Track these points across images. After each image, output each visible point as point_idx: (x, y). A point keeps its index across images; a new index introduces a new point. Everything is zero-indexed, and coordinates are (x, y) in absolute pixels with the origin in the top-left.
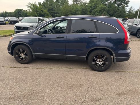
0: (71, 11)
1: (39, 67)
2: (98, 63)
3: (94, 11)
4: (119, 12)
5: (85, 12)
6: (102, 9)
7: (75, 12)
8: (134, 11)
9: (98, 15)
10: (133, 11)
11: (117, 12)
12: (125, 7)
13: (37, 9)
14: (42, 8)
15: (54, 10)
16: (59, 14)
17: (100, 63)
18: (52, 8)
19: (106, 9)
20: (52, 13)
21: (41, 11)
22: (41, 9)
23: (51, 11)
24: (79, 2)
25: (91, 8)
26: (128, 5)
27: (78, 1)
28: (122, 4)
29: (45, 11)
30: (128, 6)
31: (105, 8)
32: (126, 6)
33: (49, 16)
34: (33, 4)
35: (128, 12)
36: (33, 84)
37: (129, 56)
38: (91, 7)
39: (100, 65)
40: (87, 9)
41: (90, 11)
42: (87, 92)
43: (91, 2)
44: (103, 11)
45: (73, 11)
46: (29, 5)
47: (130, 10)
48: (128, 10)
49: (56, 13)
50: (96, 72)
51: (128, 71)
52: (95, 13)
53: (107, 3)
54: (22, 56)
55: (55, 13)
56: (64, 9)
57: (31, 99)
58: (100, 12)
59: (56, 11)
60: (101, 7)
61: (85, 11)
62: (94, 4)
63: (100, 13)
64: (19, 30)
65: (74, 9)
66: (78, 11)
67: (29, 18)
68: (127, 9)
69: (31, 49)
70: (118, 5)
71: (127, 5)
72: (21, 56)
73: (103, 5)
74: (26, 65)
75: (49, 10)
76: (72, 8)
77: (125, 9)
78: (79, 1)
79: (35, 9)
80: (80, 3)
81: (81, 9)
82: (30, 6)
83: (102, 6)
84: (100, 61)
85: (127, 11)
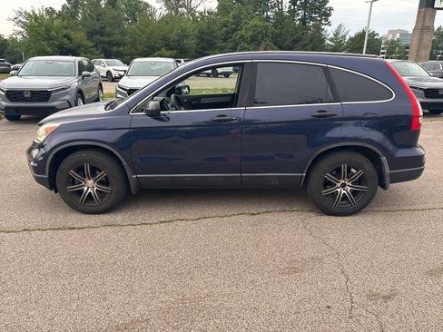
0: (165, 38)
1: (155, 221)
2: (339, 190)
3: (236, 36)
4: (308, 40)
5: (208, 41)
6: (258, 33)
7: (178, 41)
8: (348, 37)
9: (249, 50)
10: (344, 37)
11: (301, 40)
12: (323, 27)
13: (48, 30)
14: (66, 28)
15: (109, 35)
16: (124, 45)
17: (343, 192)
18: (103, 28)
19: (270, 31)
20: (102, 42)
21: (66, 36)
22: (65, 32)
23: (99, 37)
24: (184, 10)
25: (224, 29)
26: (330, 19)
27: (181, 7)
28: (312, 19)
29: (79, 36)
30: (329, 24)
31: (266, 28)
32: (323, 22)
33: (92, 52)
34: (33, 12)
35: (331, 40)
36: (169, 274)
37: (423, 164)
38: (225, 26)
39: (345, 197)
40: (213, 32)
41: (223, 37)
42: (343, 279)
43: (223, 8)
44: (262, 39)
45: (173, 36)
46: (20, 18)
47: (336, 34)
48: (332, 36)
49: (118, 44)
50: (333, 218)
51: (415, 207)
52: (237, 44)
53: (269, 13)
54: (90, 186)
55: (114, 45)
56: (143, 32)
57: (192, 322)
58: (252, 41)
59: (117, 37)
60: (256, 26)
61: (207, 37)
62: (234, 17)
63: (255, 42)
64: (17, 101)
65: (175, 32)
66: (186, 37)
67: (47, 62)
68: (329, 31)
69: (124, 163)
70: (303, 20)
71: (326, 20)
72: (86, 189)
73: (260, 20)
74: (106, 218)
75: (90, 35)
76: (169, 27)
77: (323, 33)
78: (185, 6)
79: (43, 29)
80: (189, 12)
81: (196, 32)
82: (24, 20)
83: (256, 22)
84: (343, 186)
85: (329, 37)
